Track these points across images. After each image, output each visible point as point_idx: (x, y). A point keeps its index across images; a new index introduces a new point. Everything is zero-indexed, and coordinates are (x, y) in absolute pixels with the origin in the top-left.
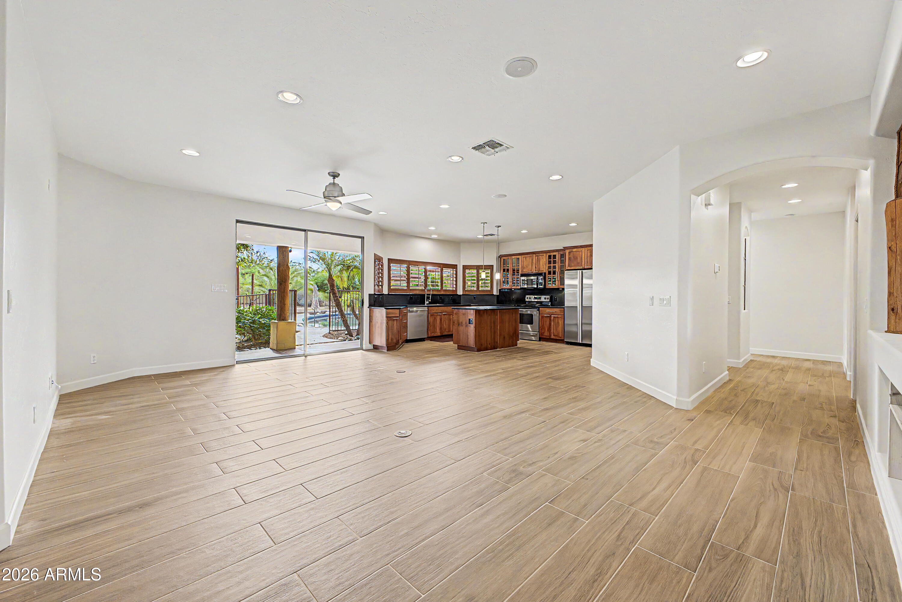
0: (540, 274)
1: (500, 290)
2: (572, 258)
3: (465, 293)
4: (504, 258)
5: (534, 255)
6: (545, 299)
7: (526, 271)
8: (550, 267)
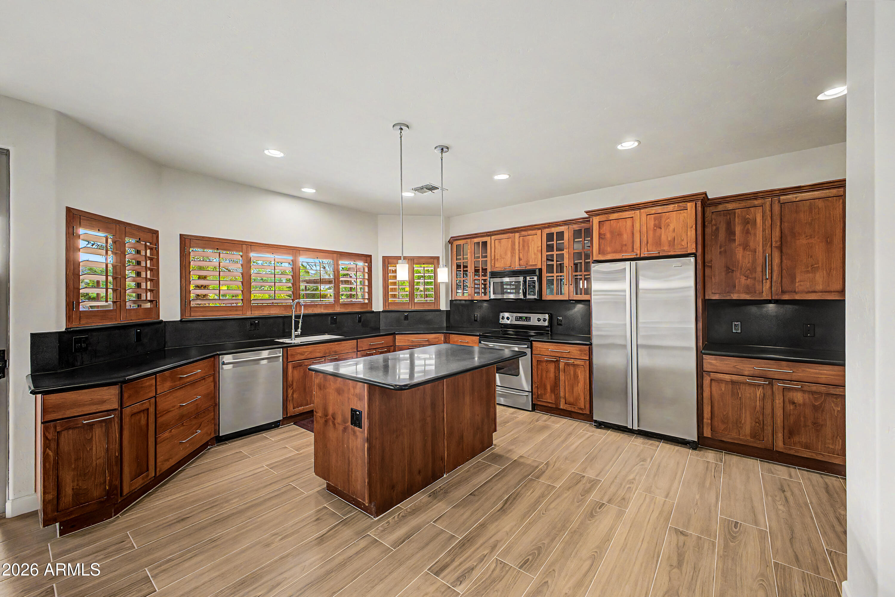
0: (532, 272)
1: (451, 301)
2: (608, 235)
3: (387, 309)
4: (459, 242)
5: (517, 235)
6: (539, 320)
7: (499, 266)
8: (550, 258)
